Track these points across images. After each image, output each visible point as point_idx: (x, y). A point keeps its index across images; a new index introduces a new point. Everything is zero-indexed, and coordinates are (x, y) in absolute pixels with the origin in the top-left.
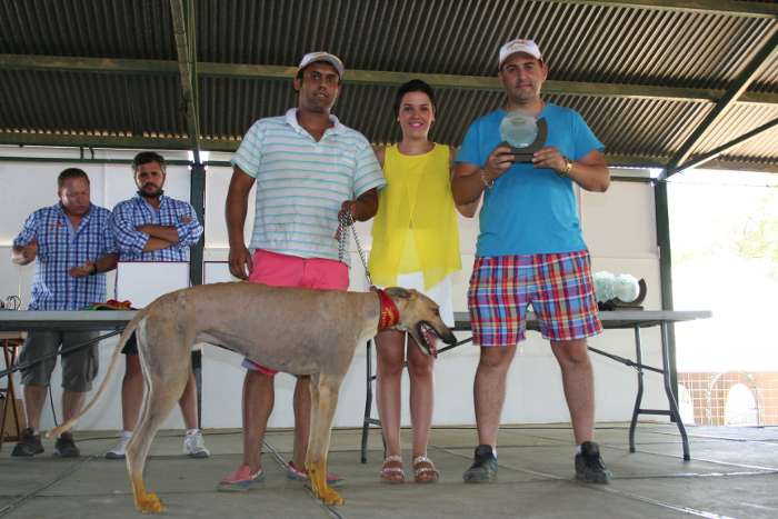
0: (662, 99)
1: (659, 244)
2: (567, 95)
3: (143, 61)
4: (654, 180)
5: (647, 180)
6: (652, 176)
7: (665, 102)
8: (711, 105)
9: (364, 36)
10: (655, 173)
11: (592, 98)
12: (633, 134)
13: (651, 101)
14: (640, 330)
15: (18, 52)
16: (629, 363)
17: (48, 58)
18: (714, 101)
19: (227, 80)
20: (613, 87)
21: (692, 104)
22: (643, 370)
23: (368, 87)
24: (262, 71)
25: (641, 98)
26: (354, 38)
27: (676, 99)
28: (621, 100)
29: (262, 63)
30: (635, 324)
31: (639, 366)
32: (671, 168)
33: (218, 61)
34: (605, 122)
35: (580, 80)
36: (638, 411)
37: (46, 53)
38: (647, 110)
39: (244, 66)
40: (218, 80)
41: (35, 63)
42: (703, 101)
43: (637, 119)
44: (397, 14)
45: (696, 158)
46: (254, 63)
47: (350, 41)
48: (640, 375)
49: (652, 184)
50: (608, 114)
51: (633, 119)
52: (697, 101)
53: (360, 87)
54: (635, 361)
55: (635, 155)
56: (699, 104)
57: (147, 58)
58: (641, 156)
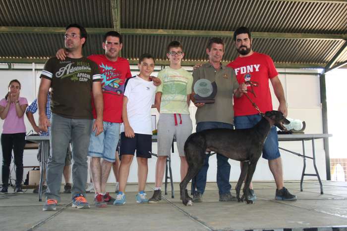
0: (322, 39)
1: (321, 102)
2: (279, 39)
3: (98, 29)
4: (320, 74)
5: (316, 74)
6: (319, 72)
7: (323, 41)
8: (344, 41)
9: (191, 16)
10: (320, 71)
11: (290, 40)
12: (309, 54)
13: (317, 40)
14: (305, 141)
15: (46, 26)
16: (299, 155)
17: (59, 28)
18: (345, 40)
19: (133, 36)
20: (299, 35)
21: (335, 41)
22: (306, 158)
23: (192, 38)
24: (148, 31)
25: (312, 39)
26: (187, 17)
27: (328, 39)
28: (303, 40)
29: (148, 28)
30: (302, 139)
31: (304, 156)
32: (327, 69)
33: (129, 28)
34: (296, 50)
35: (285, 32)
36: (304, 175)
37: (58, 26)
38: (315, 44)
39: (140, 30)
40: (129, 36)
41: (53, 31)
42: (340, 40)
43: (311, 48)
44: (205, 7)
45: (338, 64)
46: (144, 28)
47: (185, 18)
48: (305, 160)
49: (319, 76)
50: (298, 46)
51: (309, 48)
52: (337, 40)
53: (189, 37)
54: (302, 154)
55: (311, 63)
56: (338, 41)
57: (100, 27)
58: (313, 63)
